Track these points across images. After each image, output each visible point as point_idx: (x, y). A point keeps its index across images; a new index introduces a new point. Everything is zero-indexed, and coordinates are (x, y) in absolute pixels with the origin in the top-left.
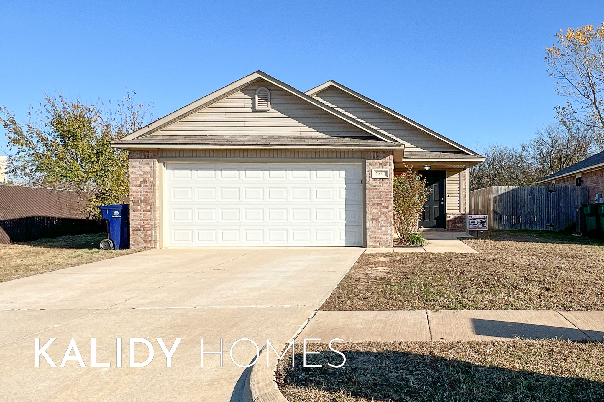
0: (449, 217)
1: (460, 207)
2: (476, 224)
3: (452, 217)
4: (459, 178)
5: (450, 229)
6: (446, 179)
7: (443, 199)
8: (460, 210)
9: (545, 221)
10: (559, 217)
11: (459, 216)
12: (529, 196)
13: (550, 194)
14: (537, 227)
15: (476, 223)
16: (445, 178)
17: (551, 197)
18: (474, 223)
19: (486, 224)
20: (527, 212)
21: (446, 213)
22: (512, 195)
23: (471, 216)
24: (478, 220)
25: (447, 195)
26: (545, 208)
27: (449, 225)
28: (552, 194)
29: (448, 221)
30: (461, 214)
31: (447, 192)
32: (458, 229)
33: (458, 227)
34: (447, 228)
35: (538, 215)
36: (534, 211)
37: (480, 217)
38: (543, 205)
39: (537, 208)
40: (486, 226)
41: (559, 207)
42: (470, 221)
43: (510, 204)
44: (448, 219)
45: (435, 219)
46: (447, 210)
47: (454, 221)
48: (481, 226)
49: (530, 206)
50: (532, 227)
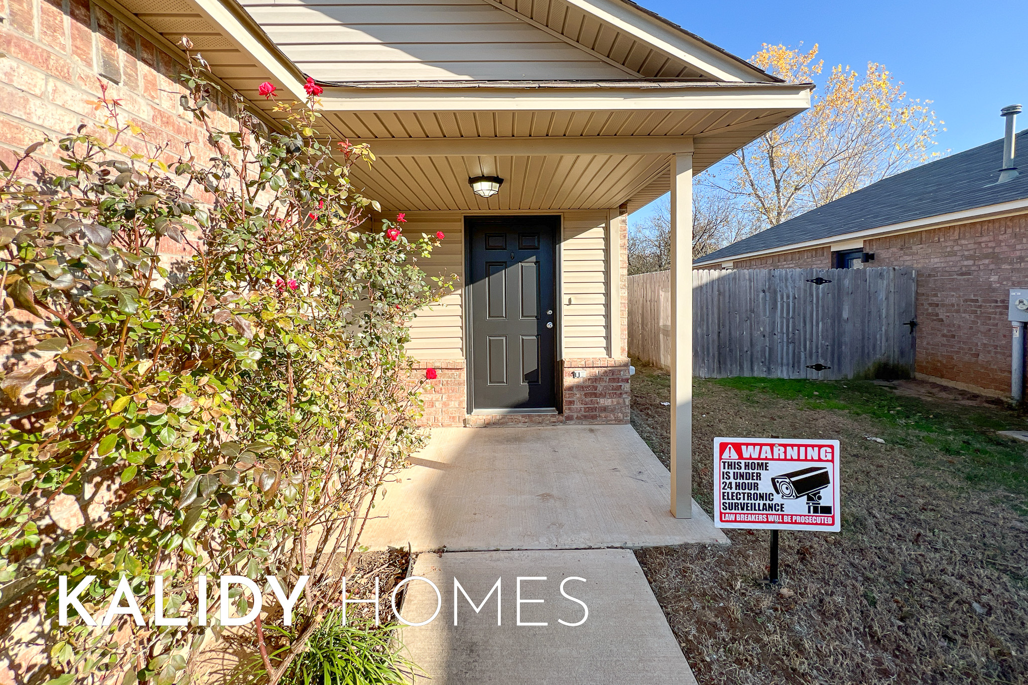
0: (573, 374)
1: (608, 338)
2: (769, 496)
3: (584, 374)
4: (607, 239)
5: (575, 415)
6: (563, 244)
7: (550, 312)
8: (608, 349)
9: (803, 355)
10: (840, 346)
11: (606, 372)
12: (761, 294)
13: (817, 289)
14: (782, 371)
15: (765, 486)
16: (560, 242)
17: (821, 295)
18: (756, 486)
19: (830, 495)
20: (757, 334)
21: (562, 362)
22: (719, 291)
23: (737, 447)
24: (777, 469)
25: (565, 299)
26: (802, 324)
27: (571, 403)
28: (823, 289)
29: (570, 388)
30: (611, 362)
31: (567, 288)
32: (603, 415)
33: (604, 409)
34: (566, 412)
35: (785, 340)
36: (773, 329)
37: (792, 453)
38: (799, 315)
39: (782, 323)
40: (827, 510)
41: (839, 322)
42: (726, 475)
43: (713, 314)
44: (568, 381)
45: (527, 377)
46: (564, 351)
47: (590, 388)
48: (798, 506)
49: (765, 318)
50: (769, 369)
